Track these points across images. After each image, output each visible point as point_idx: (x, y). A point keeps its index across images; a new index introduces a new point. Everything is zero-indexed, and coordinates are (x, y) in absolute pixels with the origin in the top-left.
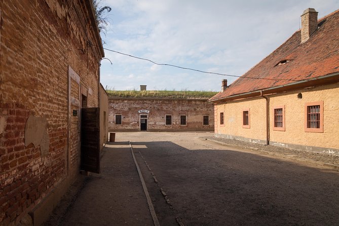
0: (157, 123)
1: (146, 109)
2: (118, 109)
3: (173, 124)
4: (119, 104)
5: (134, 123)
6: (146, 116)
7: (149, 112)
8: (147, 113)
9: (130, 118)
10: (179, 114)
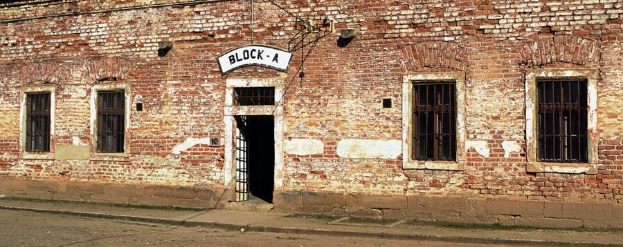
0: (344, 148)
1: (267, 36)
2: (110, 50)
3: (473, 156)
4: (114, 18)
5: (191, 142)
6: (265, 95)
7: (284, 59)
8: (274, 72)
9: (168, 112)
10: (524, 64)
